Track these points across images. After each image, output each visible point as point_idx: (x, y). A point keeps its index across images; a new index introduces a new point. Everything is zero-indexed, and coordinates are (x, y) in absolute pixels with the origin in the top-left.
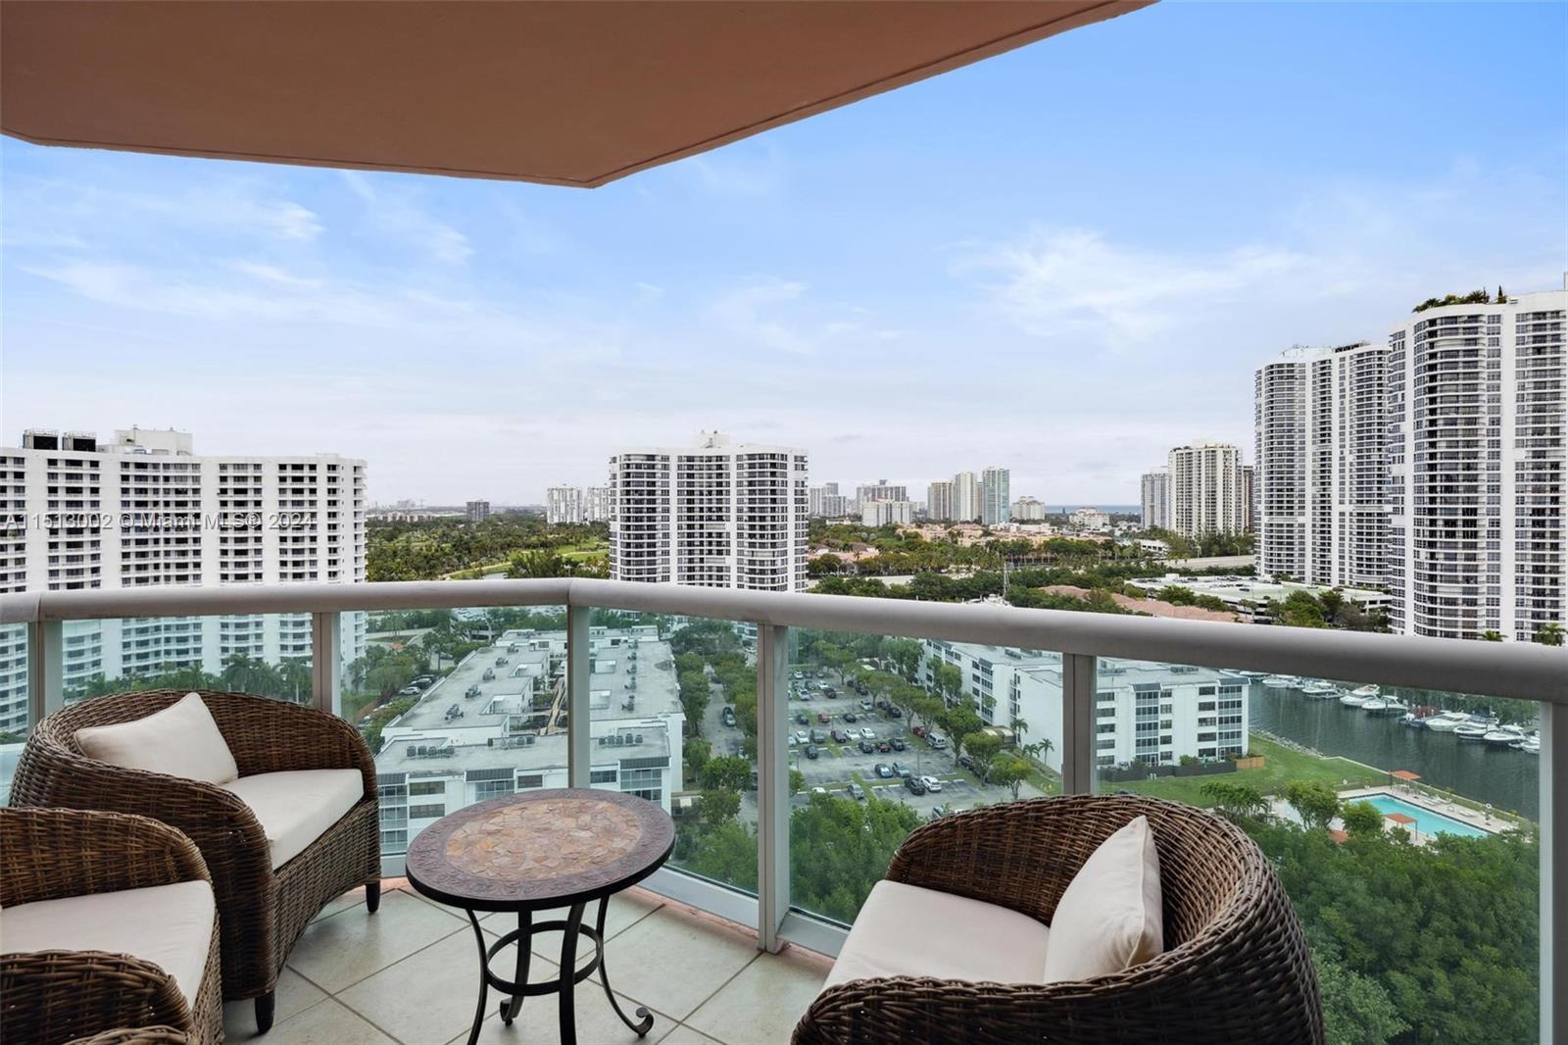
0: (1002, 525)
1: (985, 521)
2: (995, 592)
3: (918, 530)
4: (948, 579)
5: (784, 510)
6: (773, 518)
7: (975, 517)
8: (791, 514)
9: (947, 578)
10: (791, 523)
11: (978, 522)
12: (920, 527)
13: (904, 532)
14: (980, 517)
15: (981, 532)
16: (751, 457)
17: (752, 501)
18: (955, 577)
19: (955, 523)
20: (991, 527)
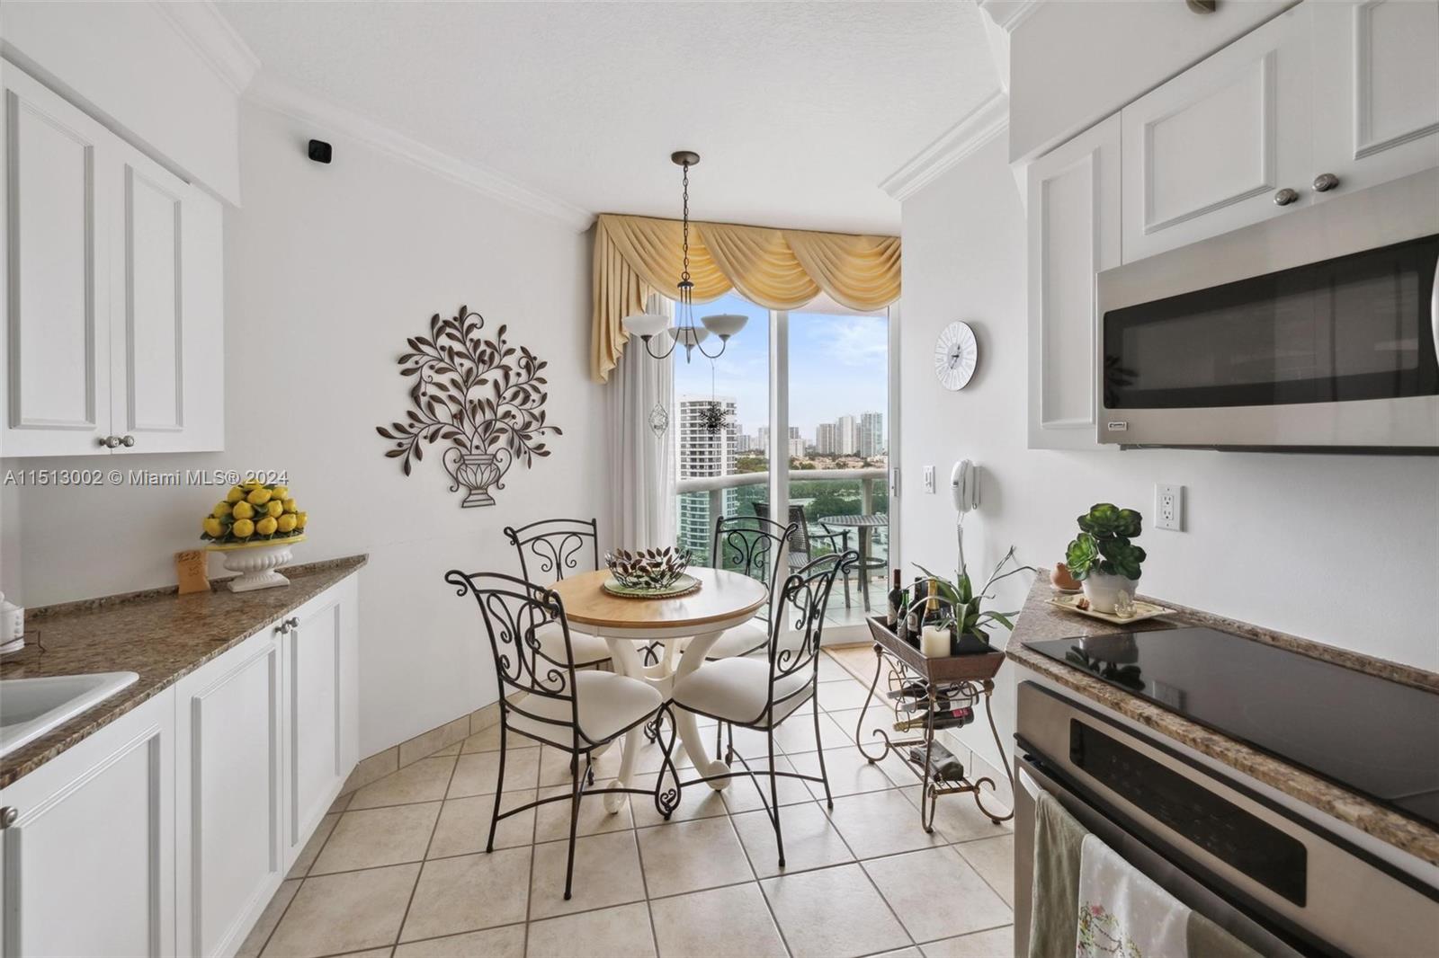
0: (877, 458)
1: (863, 454)
2: (878, 511)
3: (812, 462)
4: (843, 501)
5: (719, 446)
6: (710, 453)
7: (855, 451)
8: (724, 450)
9: (841, 500)
10: (724, 456)
11: (857, 455)
12: (813, 460)
13: (801, 464)
14: (859, 452)
15: (862, 464)
16: (693, 404)
17: (693, 439)
18: (847, 499)
19: (840, 456)
20: (869, 460)
